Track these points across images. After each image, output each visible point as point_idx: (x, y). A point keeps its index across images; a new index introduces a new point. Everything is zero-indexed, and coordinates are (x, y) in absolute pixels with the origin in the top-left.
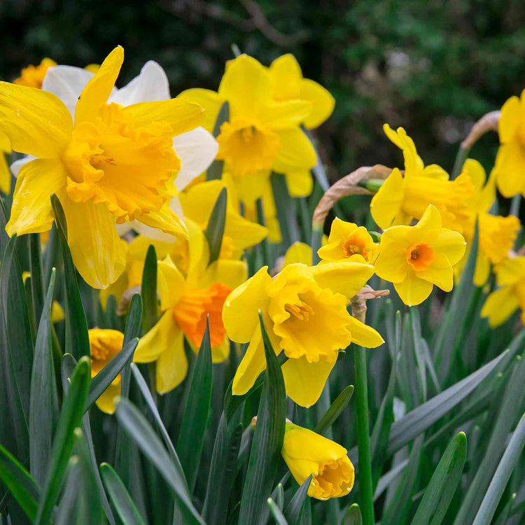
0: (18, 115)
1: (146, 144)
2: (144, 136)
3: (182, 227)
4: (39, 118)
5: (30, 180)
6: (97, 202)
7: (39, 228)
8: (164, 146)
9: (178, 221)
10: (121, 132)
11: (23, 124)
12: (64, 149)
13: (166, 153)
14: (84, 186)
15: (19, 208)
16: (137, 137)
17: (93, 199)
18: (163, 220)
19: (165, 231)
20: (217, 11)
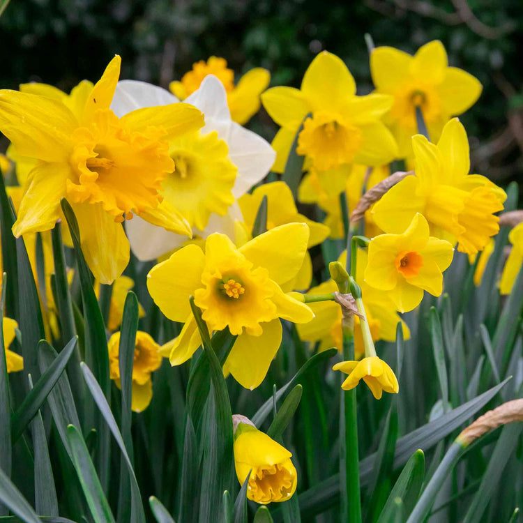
0: (23, 122)
1: (141, 148)
2: (139, 139)
3: (185, 225)
4: (45, 124)
5: (38, 182)
6: (92, 202)
7: (41, 227)
8: (159, 149)
9: (182, 220)
10: (119, 135)
11: (27, 131)
12: (70, 153)
13: (160, 155)
14: (81, 188)
15: (25, 208)
16: (132, 141)
17: (90, 199)
18: (166, 219)
19: (167, 230)
20: (425, 8)
